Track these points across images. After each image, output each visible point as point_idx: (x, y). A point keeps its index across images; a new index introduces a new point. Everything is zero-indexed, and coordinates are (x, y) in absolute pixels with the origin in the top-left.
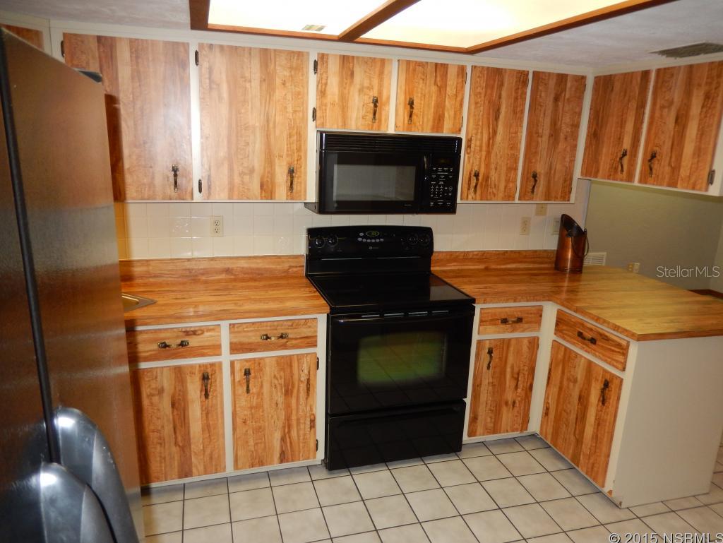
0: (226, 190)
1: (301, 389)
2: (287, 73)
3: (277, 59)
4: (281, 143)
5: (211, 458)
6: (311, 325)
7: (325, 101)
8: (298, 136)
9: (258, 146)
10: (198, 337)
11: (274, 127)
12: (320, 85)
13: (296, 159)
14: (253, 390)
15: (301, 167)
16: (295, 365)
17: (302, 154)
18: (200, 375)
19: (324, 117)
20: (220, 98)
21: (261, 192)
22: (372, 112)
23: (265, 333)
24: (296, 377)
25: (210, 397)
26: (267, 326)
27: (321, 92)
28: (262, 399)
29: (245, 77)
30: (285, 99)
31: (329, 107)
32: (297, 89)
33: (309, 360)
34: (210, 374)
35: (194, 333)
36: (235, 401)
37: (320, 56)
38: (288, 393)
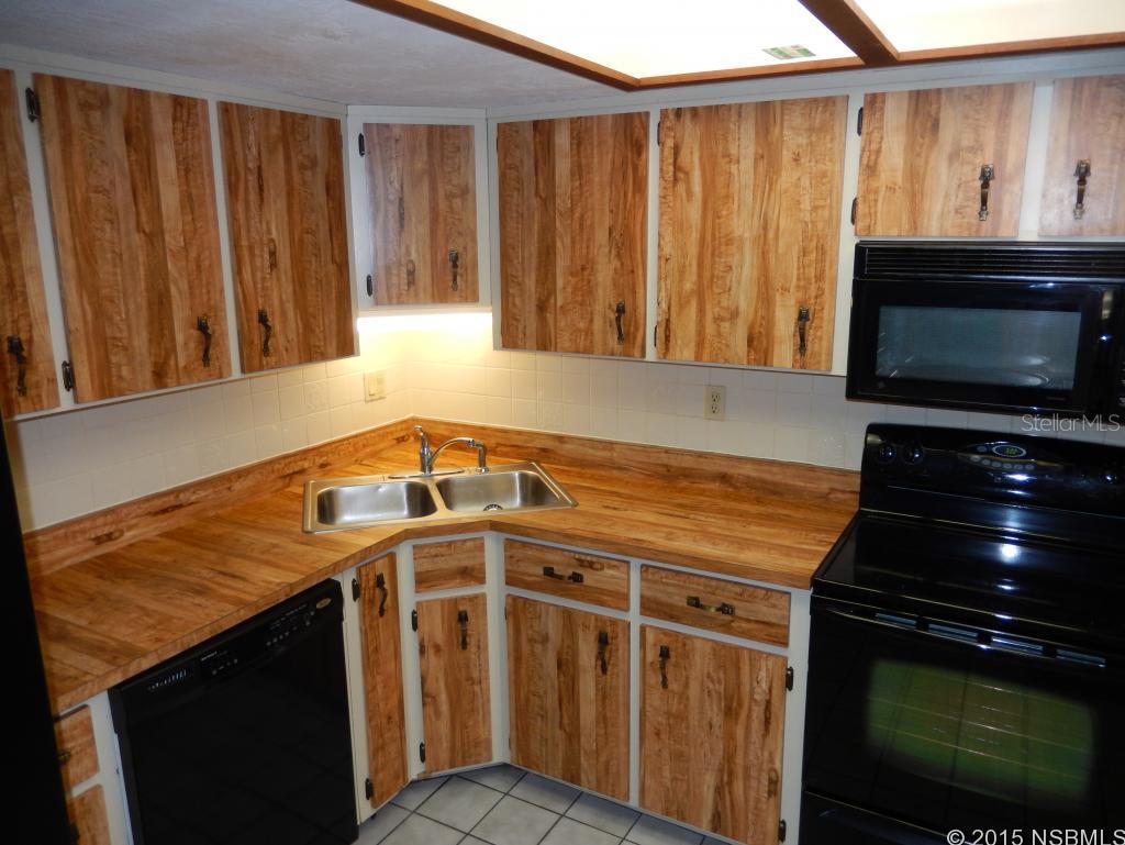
0: (693, 345)
1: (754, 715)
2: (803, 140)
3: (786, 117)
4: (788, 266)
5: (607, 770)
6: (776, 603)
7: (874, 184)
8: (818, 250)
9: (746, 271)
10: (595, 572)
11: (777, 237)
12: (866, 154)
13: (813, 294)
14: (673, 686)
15: (823, 309)
16: (745, 669)
17: (826, 286)
18: (596, 633)
19: (872, 215)
20: (689, 194)
21: (749, 352)
22: (979, 197)
23: (695, 595)
24: (746, 689)
25: (609, 673)
26: (699, 584)
27: (868, 166)
28: (686, 706)
29: (729, 156)
30: (797, 186)
31: (882, 194)
32: (821, 167)
33: (770, 667)
34: (610, 635)
35: (591, 565)
36: (644, 694)
37: (869, 99)
38: (730, 712)
